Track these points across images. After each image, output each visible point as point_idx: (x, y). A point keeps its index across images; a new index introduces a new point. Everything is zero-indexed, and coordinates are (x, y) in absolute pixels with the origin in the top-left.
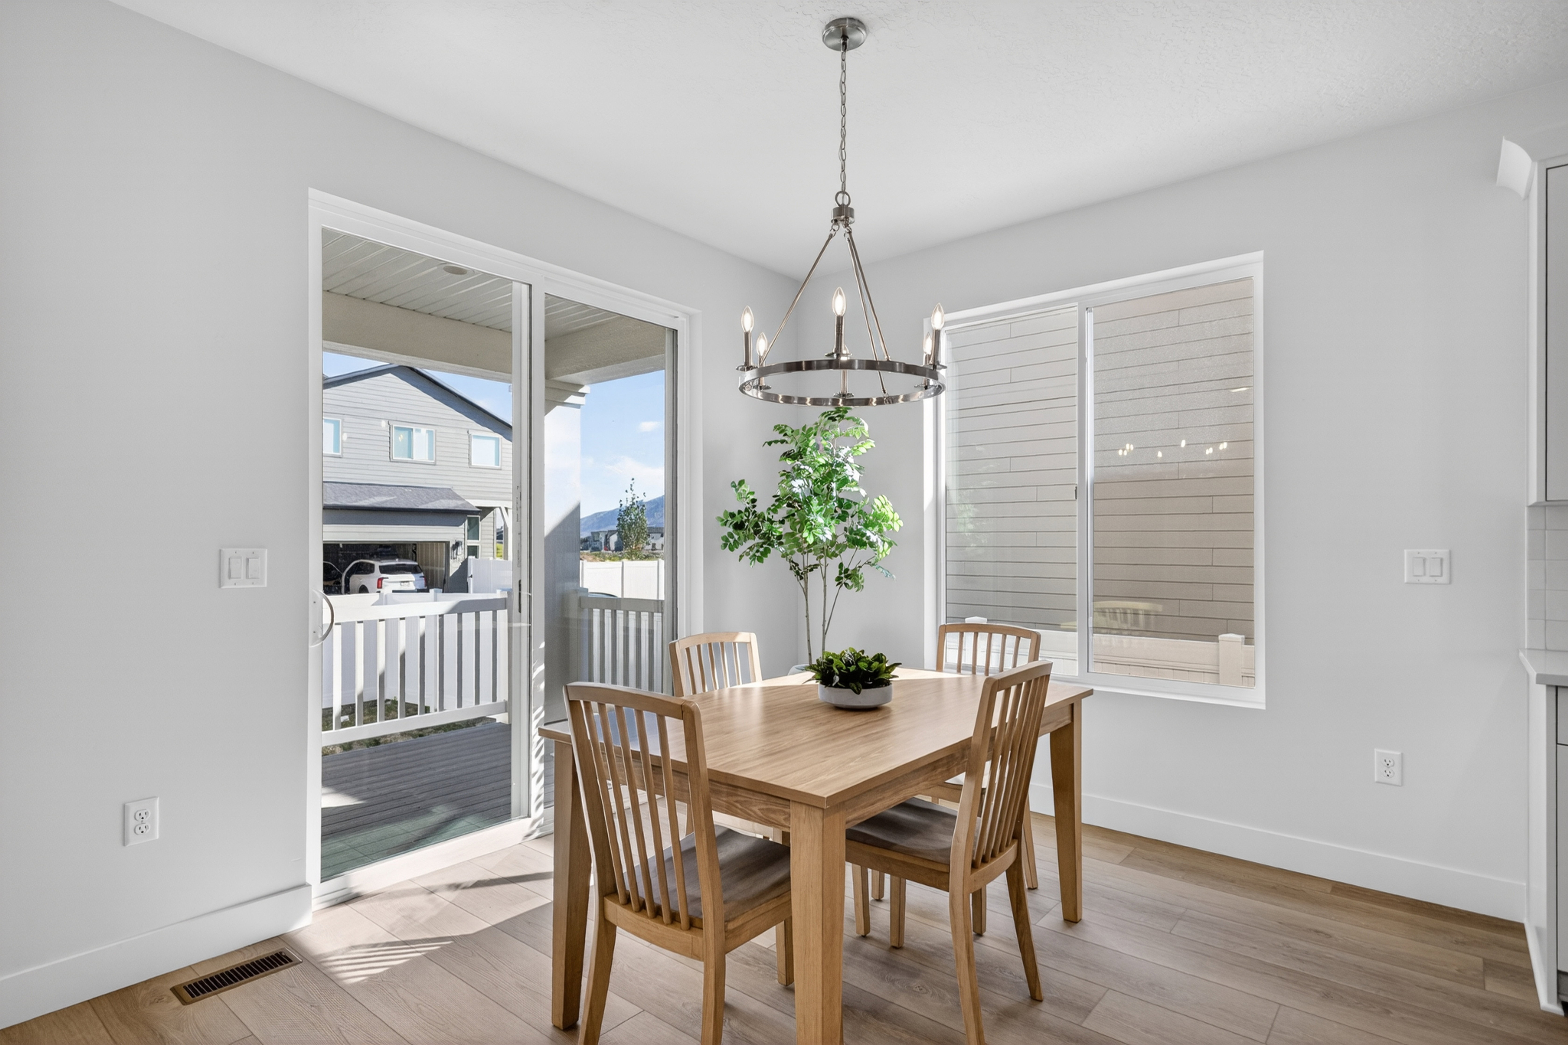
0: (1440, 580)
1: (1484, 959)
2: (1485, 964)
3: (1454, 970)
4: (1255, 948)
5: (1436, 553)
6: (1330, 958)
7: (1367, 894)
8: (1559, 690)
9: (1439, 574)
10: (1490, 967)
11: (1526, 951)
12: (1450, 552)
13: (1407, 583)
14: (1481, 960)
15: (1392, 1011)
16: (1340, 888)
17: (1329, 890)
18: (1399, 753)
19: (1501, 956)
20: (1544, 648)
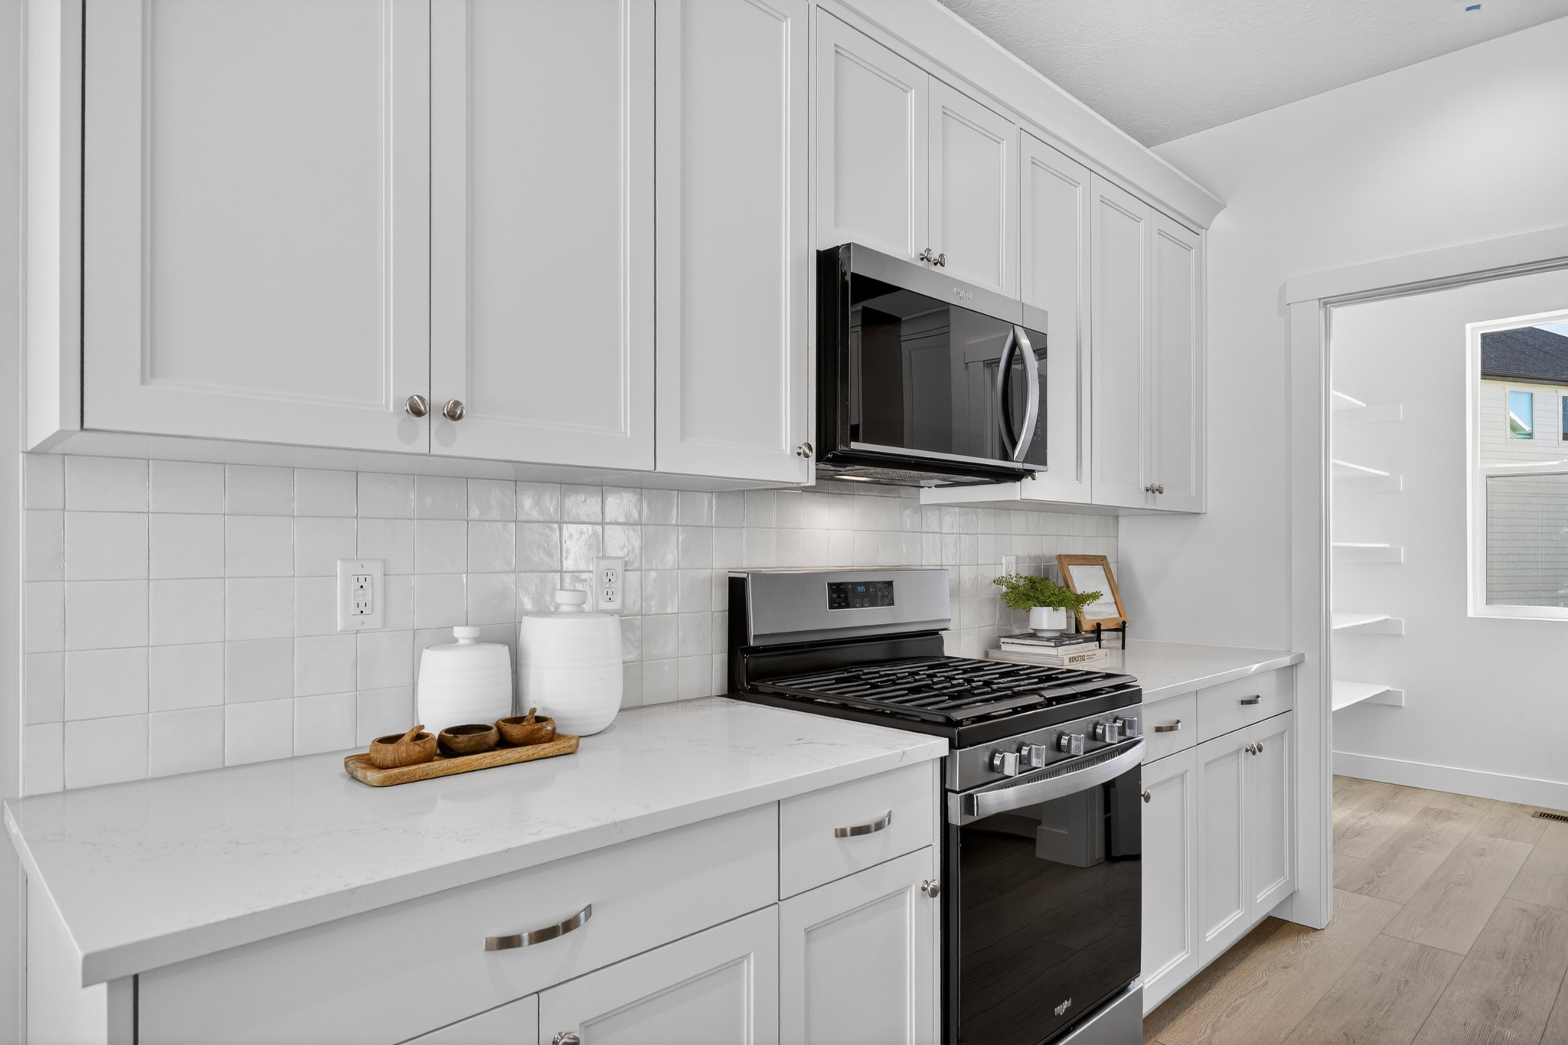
20: (61, 789)
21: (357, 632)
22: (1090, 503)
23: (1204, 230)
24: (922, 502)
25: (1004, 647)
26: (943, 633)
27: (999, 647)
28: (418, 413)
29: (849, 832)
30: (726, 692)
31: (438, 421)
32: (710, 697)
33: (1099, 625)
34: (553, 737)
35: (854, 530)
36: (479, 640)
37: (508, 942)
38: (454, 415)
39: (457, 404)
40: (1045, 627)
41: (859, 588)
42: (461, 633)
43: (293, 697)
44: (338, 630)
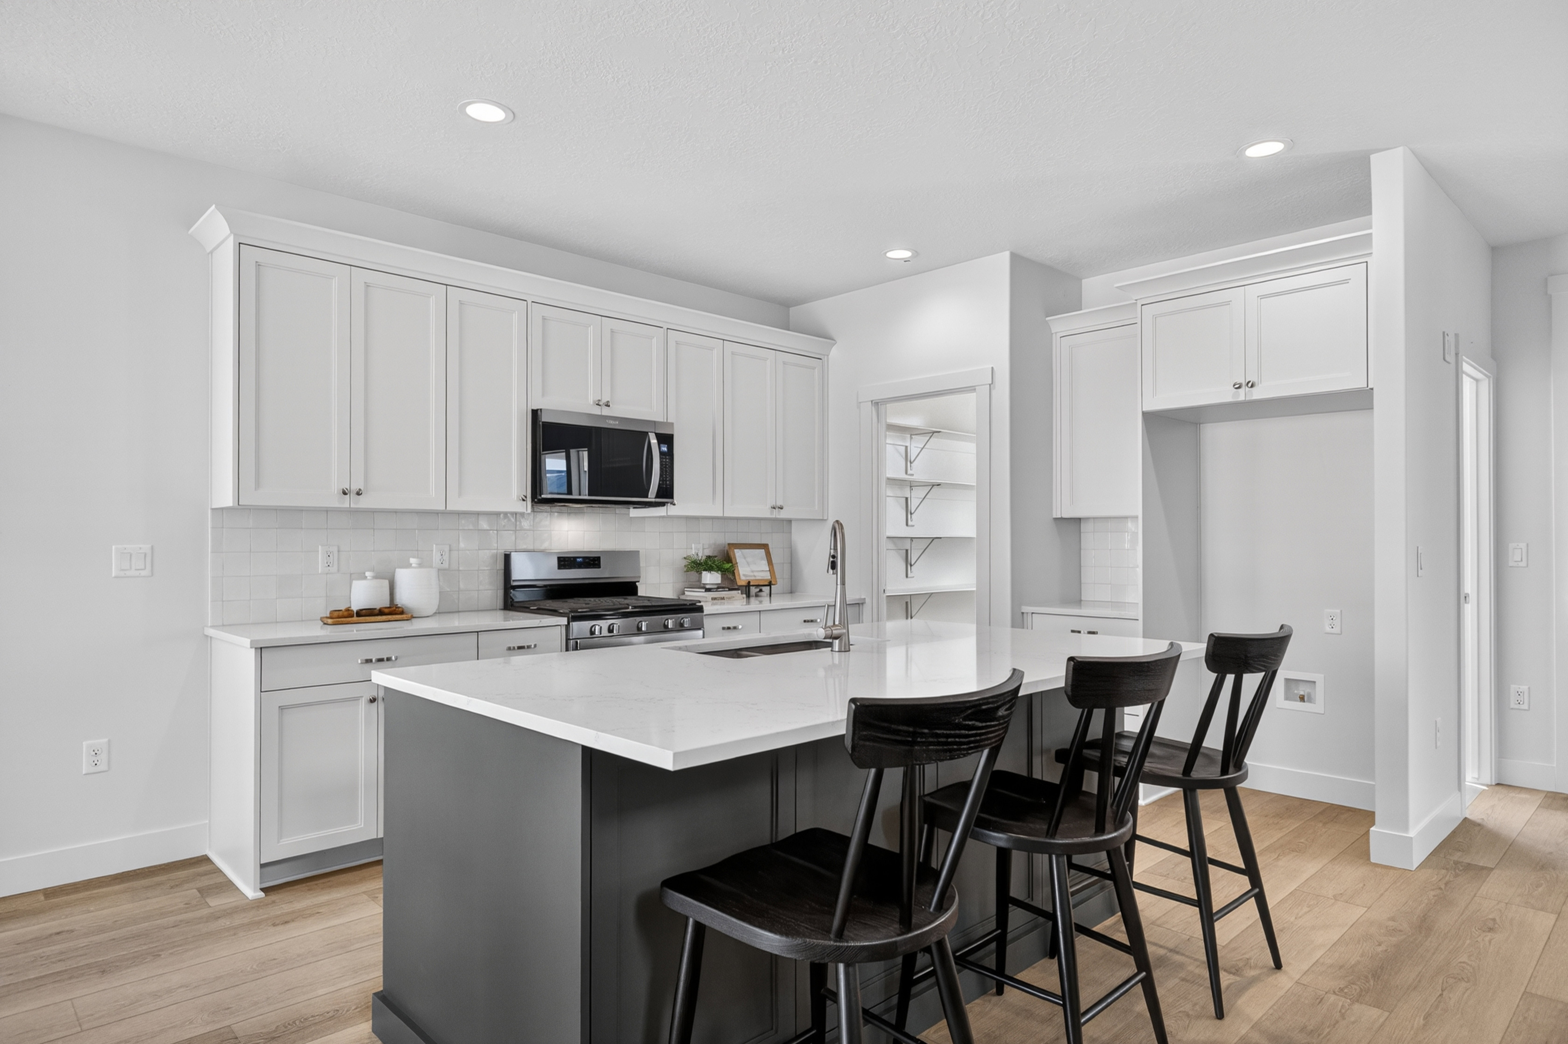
0: (143, 573)
1: (197, 889)
2: (199, 891)
3: (182, 906)
4: (11, 974)
5: (140, 548)
6: (85, 946)
7: (78, 886)
8: (263, 649)
9: (143, 567)
10: (204, 892)
11: (218, 871)
12: (152, 548)
13: (115, 577)
14: (195, 890)
15: (160, 953)
16: (50, 893)
17: (43, 898)
18: (106, 740)
19: (205, 882)
20: (221, 624)
21: (327, 574)
22: (721, 515)
23: (826, 357)
24: (631, 516)
25: (686, 593)
26: (637, 583)
27: (684, 594)
28: (345, 493)
29: (516, 648)
30: (503, 608)
31: (353, 496)
32: (496, 610)
33: (749, 582)
34: (402, 613)
35: (584, 531)
36: (376, 577)
37: (369, 661)
38: (359, 493)
39: (360, 490)
40: (708, 582)
41: (578, 560)
42: (368, 574)
43: (302, 598)
44: (320, 572)
